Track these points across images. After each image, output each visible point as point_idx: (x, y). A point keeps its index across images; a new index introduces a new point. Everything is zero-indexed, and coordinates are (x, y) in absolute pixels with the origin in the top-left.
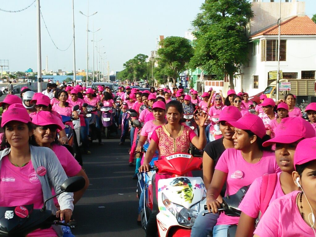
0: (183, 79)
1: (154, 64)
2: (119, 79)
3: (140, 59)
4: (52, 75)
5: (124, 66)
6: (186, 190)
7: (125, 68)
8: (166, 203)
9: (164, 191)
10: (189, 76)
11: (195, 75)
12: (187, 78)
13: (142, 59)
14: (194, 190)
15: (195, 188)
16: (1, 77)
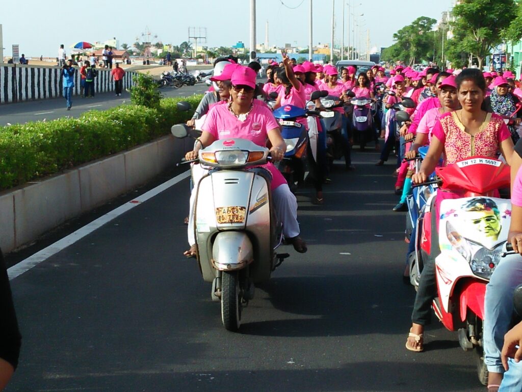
0: (495, 60)
1: (445, 35)
2: (386, 59)
3: (422, 25)
4: (276, 52)
5: (395, 37)
6: (488, 219)
7: (397, 42)
8: (454, 238)
9: (451, 218)
10: (507, 53)
11: (518, 53)
12: (504, 56)
13: (425, 25)
14: (502, 219)
15: (505, 217)
16: (194, 56)
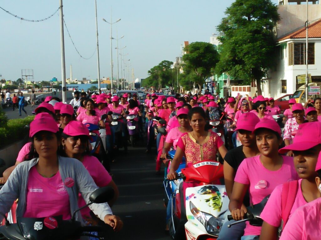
0: (209, 85)
1: (179, 71)
2: (144, 86)
3: (164, 65)
4: (77, 83)
5: (149, 73)
6: (214, 198)
7: (150, 75)
8: (195, 212)
9: (192, 199)
10: (215, 81)
11: (221, 81)
12: (213, 83)
13: (167, 65)
14: (222, 198)
15: (224, 196)
16: (26, 87)
